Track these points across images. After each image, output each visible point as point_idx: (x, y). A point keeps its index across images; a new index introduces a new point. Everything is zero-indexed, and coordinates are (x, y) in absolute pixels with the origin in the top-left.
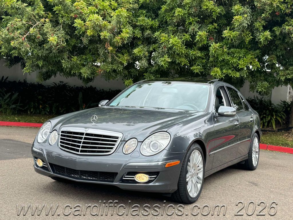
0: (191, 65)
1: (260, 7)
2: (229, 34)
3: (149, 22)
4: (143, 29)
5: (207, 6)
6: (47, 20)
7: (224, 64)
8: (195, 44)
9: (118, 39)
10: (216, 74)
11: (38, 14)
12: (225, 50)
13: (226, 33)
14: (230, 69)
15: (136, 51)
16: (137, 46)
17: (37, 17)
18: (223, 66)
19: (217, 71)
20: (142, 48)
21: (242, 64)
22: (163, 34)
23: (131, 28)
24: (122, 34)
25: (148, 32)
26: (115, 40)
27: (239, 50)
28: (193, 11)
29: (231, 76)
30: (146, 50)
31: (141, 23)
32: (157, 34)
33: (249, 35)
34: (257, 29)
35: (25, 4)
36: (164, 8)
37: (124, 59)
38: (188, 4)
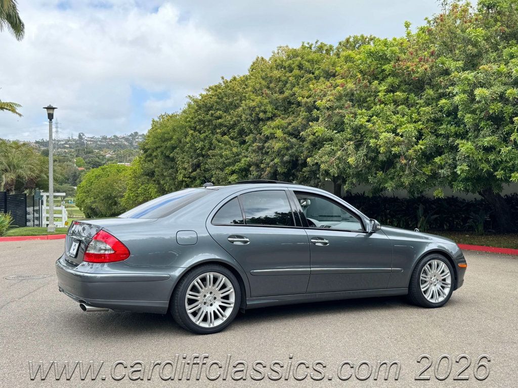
0: (496, 170)
3: (453, 129)
4: (447, 137)
5: (493, 109)
6: (352, 143)
9: (411, 152)
11: (346, 138)
17: (345, 141)
20: (445, 156)
23: (434, 138)
24: (416, 146)
25: (451, 139)
26: (407, 153)
30: (451, 157)
31: (443, 132)
32: (457, 142)
35: (335, 132)
37: (427, 170)
38: (478, 108)
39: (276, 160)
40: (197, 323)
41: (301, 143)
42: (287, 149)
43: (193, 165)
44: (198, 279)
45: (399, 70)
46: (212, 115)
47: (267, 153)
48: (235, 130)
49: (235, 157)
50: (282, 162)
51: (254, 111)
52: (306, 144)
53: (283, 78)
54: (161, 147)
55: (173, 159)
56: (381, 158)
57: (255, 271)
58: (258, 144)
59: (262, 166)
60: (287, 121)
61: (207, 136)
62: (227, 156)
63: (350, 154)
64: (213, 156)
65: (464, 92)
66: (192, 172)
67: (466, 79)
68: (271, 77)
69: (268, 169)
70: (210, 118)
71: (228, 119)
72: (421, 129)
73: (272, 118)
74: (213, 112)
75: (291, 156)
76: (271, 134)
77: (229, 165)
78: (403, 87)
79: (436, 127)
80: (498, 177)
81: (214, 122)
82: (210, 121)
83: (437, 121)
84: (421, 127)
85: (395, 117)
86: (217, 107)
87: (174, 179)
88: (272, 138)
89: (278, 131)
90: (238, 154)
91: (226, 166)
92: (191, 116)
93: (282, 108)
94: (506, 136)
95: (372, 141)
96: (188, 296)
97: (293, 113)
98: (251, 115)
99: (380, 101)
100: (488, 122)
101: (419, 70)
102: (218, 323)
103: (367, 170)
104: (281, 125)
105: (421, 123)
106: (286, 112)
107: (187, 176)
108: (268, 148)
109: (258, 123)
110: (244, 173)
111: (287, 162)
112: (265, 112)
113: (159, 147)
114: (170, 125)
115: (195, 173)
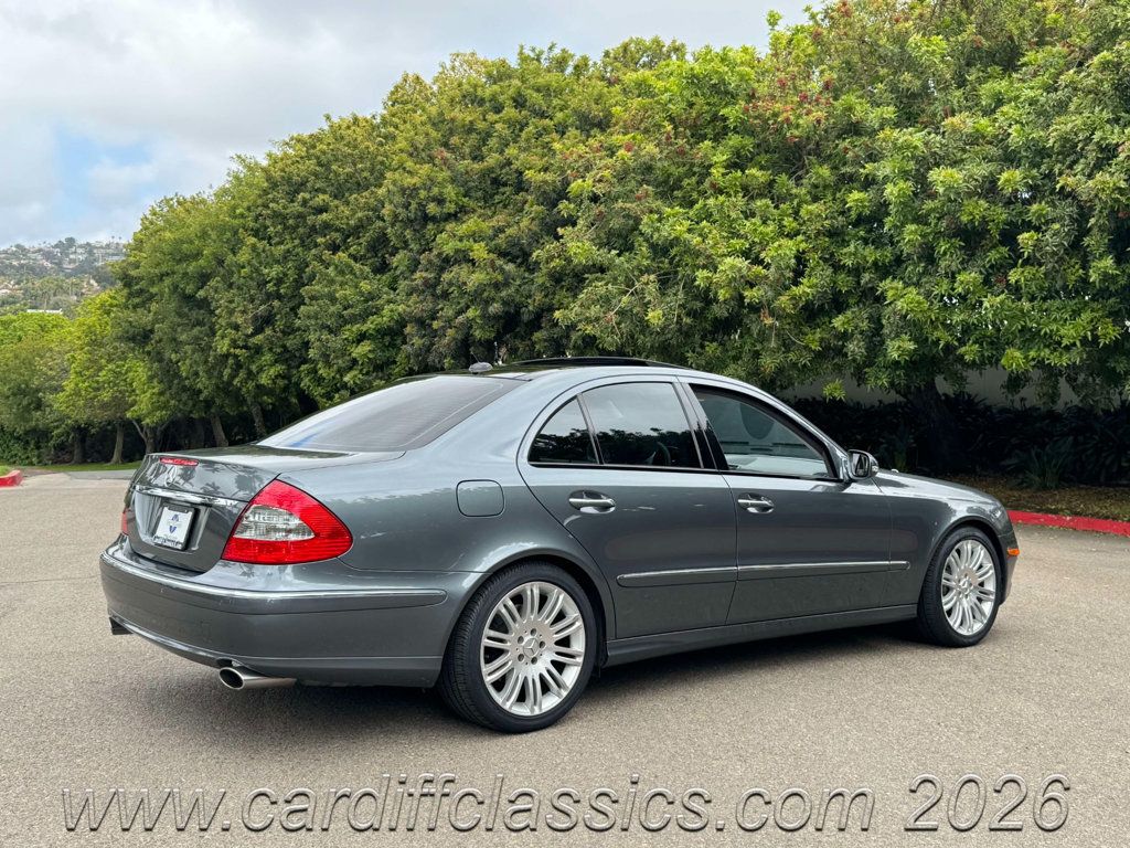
0: (962, 342)
3: (871, 254)
4: (856, 271)
6: (652, 277)
7: (1029, 337)
9: (784, 300)
11: (637, 267)
14: (1045, 346)
15: (838, 322)
16: (848, 307)
17: (636, 273)
20: (853, 312)
21: (1069, 332)
23: (829, 271)
24: (794, 288)
25: (866, 277)
26: (777, 303)
29: (1050, 364)
30: (866, 316)
31: (848, 261)
33: (1077, 267)
35: (614, 252)
37: (814, 339)
38: (933, 210)
39: (471, 313)
40: (507, 706)
41: (526, 275)
42: (497, 286)
43: (256, 318)
44: (507, 599)
45: (756, 118)
46: (305, 202)
47: (446, 295)
48: (361, 241)
49: (366, 301)
50: (483, 316)
51: (413, 198)
52: (540, 278)
53: (481, 125)
54: (174, 273)
55: (204, 304)
56: (719, 311)
57: (625, 576)
58: (424, 274)
59: (436, 325)
60: (494, 223)
61: (288, 251)
62: (345, 299)
63: (649, 302)
64: (313, 298)
65: (905, 175)
66: (253, 335)
67: (908, 146)
68: (453, 120)
69: (450, 332)
70: (301, 209)
71: (345, 213)
72: (804, 252)
73: (456, 213)
74: (307, 196)
75: (505, 303)
76: (457, 251)
77: (353, 320)
78: (763, 159)
79: (833, 249)
80: (966, 357)
81: (311, 219)
82: (301, 216)
83: (836, 235)
84: (803, 245)
85: (748, 224)
86: (317, 186)
87: (205, 349)
88: (457, 262)
89: (476, 246)
90: (371, 297)
91: (346, 322)
92: (245, 204)
93: (480, 194)
94: (991, 271)
95: (701, 274)
96: (486, 642)
97: (505, 207)
98: (407, 206)
99: (713, 186)
100: (953, 240)
101: (801, 121)
102: (550, 702)
103: (681, 338)
104: (481, 231)
105: (803, 238)
106: (486, 202)
107: (241, 343)
108: (450, 284)
109: (424, 226)
110: (387, 339)
111: (496, 317)
112: (440, 201)
113: (168, 274)
114: (194, 224)
115: (260, 337)
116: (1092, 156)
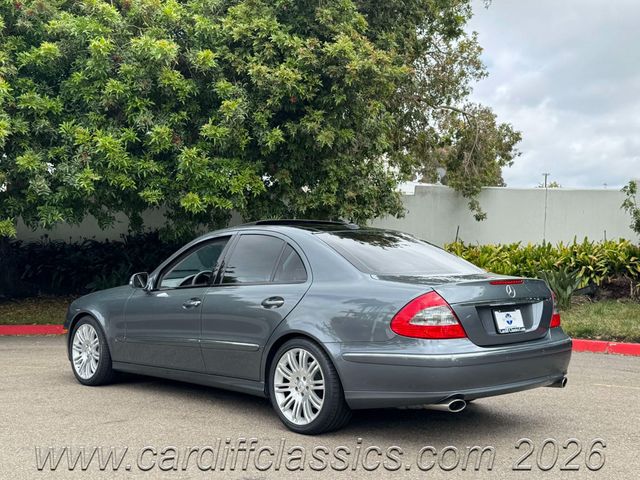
0: (141, 189)
1: (261, 87)
2: (213, 132)
4: (31, 116)
7: (206, 185)
8: (146, 149)
10: (192, 205)
12: (206, 160)
13: (207, 129)
14: (214, 194)
18: (201, 189)
19: (193, 199)
20: (31, 154)
21: (235, 186)
22: (80, 129)
25: (44, 122)
27: (228, 160)
28: (140, 86)
29: (218, 207)
31: (29, 105)
32: (64, 127)
33: (247, 134)
34: (259, 124)
36: (78, 77)
38: (129, 72)
80: (147, 200)
116: (270, 52)
